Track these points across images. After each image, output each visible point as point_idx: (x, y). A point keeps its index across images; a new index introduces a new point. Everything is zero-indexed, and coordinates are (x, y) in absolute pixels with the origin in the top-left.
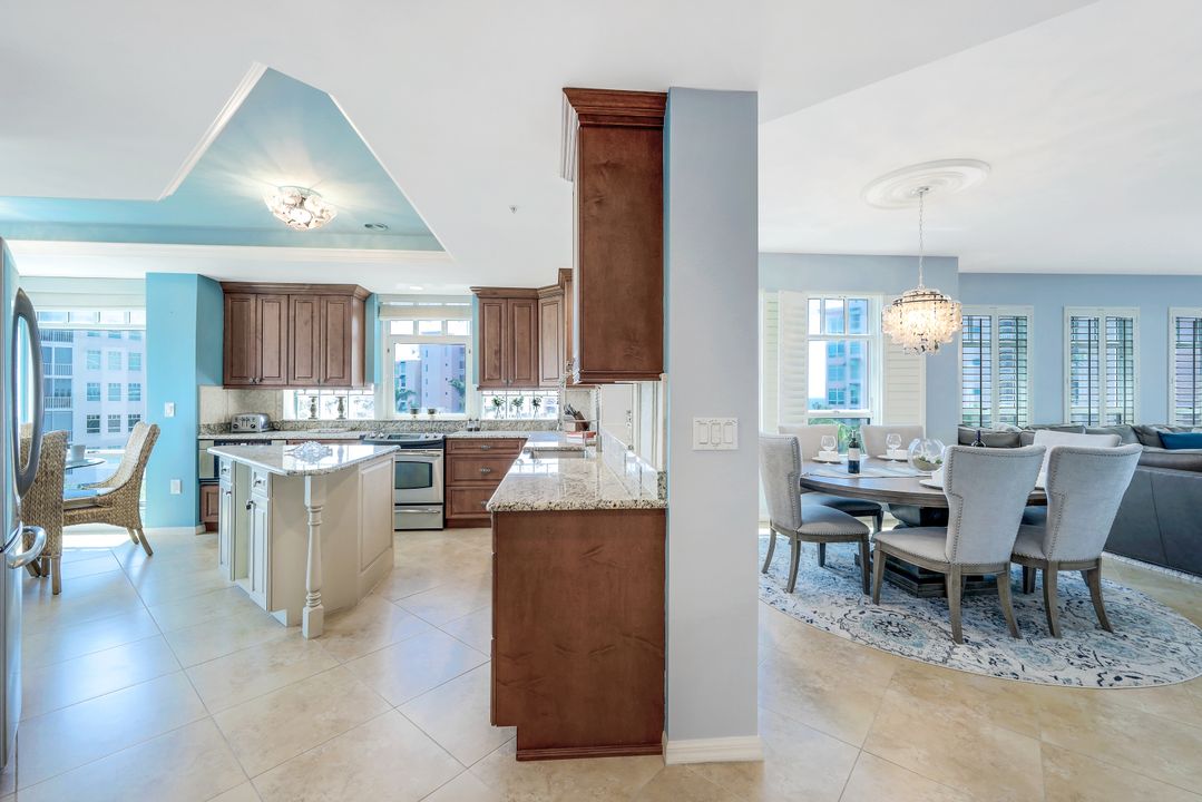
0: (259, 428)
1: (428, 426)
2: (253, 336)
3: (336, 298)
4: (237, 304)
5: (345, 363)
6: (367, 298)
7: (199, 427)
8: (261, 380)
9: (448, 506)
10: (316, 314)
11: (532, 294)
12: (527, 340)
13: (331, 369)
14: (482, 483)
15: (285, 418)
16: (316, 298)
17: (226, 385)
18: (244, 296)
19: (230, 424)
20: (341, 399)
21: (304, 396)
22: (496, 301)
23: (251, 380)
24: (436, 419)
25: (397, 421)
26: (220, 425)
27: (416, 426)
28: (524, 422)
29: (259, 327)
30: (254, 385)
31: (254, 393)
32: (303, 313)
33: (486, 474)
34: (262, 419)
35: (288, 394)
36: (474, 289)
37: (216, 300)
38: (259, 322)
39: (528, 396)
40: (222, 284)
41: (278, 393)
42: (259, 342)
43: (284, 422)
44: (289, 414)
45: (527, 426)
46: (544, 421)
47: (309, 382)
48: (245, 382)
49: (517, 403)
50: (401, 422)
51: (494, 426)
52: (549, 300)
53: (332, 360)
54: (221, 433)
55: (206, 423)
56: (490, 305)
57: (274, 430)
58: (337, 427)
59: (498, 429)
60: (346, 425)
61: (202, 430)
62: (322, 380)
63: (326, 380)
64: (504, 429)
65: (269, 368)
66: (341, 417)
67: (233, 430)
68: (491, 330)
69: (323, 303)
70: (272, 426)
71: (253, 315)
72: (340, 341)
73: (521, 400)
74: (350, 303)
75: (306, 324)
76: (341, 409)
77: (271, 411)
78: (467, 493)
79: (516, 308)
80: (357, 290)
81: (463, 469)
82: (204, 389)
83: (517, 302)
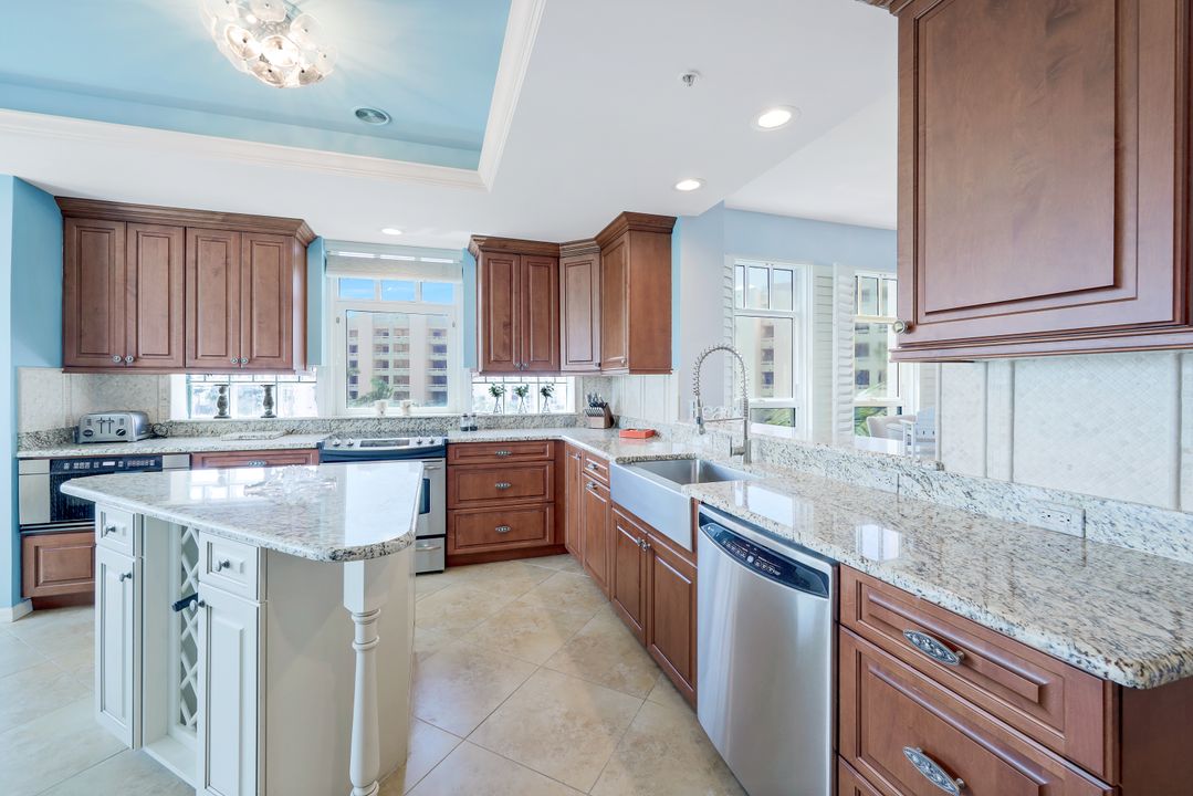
0: (132, 434)
1: (403, 425)
2: (119, 288)
3: (268, 238)
4: (88, 238)
5: (282, 335)
6: (310, 242)
7: (18, 437)
8: (136, 358)
9: (451, 537)
10: (233, 260)
11: (551, 251)
12: (545, 311)
13: (259, 344)
14: (498, 503)
15: (175, 417)
16: (233, 236)
17: (67, 367)
18: (101, 224)
19: (77, 428)
20: (268, 389)
21: (206, 384)
22: (506, 257)
23: (117, 359)
24: (413, 415)
25: (358, 420)
26: (59, 432)
27: (385, 426)
28: (533, 417)
29: (131, 275)
30: (123, 367)
31: (118, 379)
32: (210, 257)
33: (503, 490)
34: (136, 421)
35: (178, 381)
36: (475, 238)
37: (49, 227)
38: (131, 268)
39: (533, 383)
40: (59, 200)
41: (162, 380)
42: (131, 300)
43: (172, 424)
44: (179, 412)
45: (536, 422)
46: (557, 416)
47: (223, 362)
48: (105, 361)
49: (521, 393)
50: (364, 420)
51: (494, 422)
52: (577, 259)
53: (260, 328)
54: (60, 445)
55: (32, 430)
56: (496, 261)
57: (155, 436)
58: (264, 430)
59: (499, 427)
60: (278, 426)
61: (25, 442)
62: (244, 360)
63: (251, 361)
64: (506, 427)
65: (151, 340)
66: (269, 415)
67: (83, 438)
68: (497, 296)
69: (246, 244)
70: (151, 432)
71: (119, 256)
72: (274, 303)
73: (527, 388)
74: (290, 248)
75: (216, 273)
76: (269, 402)
77: (150, 408)
78: (477, 518)
79: (531, 268)
80: (301, 229)
81: (470, 485)
82: (26, 374)
83: (531, 259)
